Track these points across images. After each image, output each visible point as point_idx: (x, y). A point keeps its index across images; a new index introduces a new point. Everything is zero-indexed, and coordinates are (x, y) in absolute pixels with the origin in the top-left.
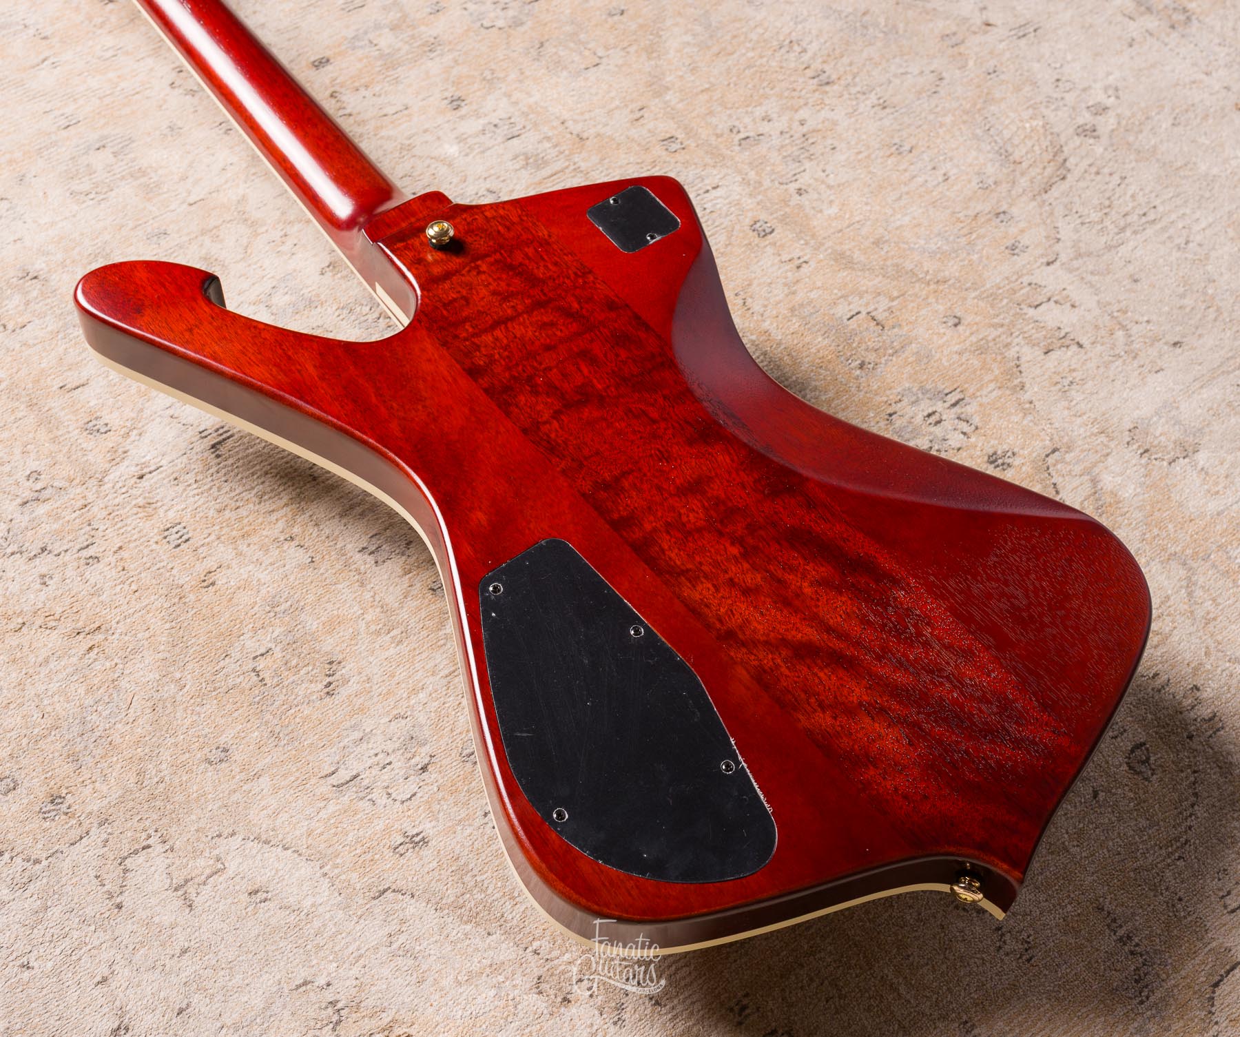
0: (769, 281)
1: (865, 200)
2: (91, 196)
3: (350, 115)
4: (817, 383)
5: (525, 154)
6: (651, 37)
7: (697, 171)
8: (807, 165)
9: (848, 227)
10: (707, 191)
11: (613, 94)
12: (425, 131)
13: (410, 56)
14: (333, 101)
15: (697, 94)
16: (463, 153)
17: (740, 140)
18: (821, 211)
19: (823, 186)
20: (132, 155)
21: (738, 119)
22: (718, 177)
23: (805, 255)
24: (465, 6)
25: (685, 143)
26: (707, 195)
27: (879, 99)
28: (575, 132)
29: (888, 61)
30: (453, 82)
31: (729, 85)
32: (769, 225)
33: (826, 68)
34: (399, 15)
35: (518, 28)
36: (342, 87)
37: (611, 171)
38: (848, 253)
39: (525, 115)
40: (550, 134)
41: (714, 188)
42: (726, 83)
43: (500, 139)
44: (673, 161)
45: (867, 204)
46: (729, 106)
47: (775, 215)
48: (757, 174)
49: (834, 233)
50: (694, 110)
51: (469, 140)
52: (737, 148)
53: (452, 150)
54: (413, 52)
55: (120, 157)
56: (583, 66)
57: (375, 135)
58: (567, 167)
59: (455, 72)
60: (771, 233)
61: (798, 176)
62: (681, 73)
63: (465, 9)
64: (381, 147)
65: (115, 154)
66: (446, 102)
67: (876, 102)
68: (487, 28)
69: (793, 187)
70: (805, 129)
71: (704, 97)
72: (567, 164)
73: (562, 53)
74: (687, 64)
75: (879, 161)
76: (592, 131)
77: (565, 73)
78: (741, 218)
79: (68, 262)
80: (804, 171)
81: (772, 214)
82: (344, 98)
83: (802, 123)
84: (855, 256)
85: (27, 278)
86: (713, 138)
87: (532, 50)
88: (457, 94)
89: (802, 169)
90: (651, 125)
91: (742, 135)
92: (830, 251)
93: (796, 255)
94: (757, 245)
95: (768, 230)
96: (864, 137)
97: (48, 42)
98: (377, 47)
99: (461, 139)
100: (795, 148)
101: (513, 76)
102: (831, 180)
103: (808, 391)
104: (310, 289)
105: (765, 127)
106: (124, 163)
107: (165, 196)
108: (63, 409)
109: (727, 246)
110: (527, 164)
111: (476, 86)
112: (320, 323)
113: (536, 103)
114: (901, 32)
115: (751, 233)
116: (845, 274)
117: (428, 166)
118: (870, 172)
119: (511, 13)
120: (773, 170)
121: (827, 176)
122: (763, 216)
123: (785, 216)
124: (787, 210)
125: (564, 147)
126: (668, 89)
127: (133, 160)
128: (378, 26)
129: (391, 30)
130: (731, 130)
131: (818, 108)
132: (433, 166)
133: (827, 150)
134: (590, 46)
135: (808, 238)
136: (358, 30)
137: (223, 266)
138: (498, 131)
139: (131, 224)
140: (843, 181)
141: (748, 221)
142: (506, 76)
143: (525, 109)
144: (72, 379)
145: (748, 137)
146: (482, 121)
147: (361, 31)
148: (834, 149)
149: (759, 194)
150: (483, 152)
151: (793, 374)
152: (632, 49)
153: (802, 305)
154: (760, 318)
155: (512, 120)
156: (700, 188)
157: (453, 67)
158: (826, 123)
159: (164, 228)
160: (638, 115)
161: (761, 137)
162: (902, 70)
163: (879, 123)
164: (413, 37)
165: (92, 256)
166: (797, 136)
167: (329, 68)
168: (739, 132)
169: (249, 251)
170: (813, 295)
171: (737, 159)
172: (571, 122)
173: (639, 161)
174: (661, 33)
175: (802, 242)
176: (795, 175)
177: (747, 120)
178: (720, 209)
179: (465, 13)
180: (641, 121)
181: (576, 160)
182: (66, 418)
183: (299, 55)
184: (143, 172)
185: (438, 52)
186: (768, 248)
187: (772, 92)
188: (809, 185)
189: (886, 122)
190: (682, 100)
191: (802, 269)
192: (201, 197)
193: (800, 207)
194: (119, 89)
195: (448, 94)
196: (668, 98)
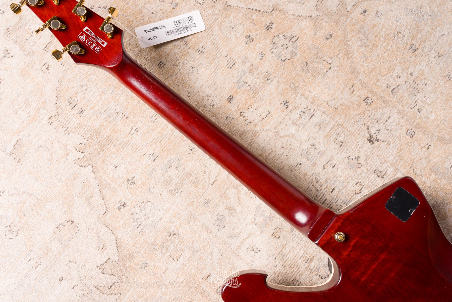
0: (420, 158)
1: (443, 107)
2: (177, 191)
3: (251, 122)
4: (448, 201)
5: (318, 123)
6: (345, 46)
7: (381, 112)
8: (418, 95)
9: (441, 123)
10: (387, 121)
11: (340, 82)
12: (280, 123)
13: (261, 85)
14: (242, 117)
15: (370, 72)
16: (297, 130)
17: (392, 91)
18: (428, 118)
19: (427, 105)
20: (182, 167)
21: (388, 80)
22: (389, 112)
23: (429, 142)
24: (272, 51)
25: (373, 99)
26: (387, 122)
27: (436, 52)
28: (333, 107)
29: (435, 30)
30: (281, 93)
31: (381, 63)
32: (412, 131)
33: (414, 42)
34: (249, 64)
35: (295, 57)
36: (242, 109)
37: (350, 121)
38: (443, 137)
39: (313, 103)
40: (324, 110)
41: (389, 118)
42: (379, 63)
43: (308, 119)
44: (370, 109)
45: (444, 109)
46: (384, 74)
47: (413, 126)
48: (402, 106)
49: (436, 128)
50: (371, 80)
51: (297, 123)
52: (391, 95)
53: (293, 130)
54: (261, 83)
55: (179, 169)
56: (325, 71)
57: (263, 130)
58: (334, 125)
59: (280, 87)
60: (414, 134)
61: (416, 102)
62: (361, 64)
63: (273, 53)
64: (267, 136)
65: (177, 169)
66: (282, 105)
67: (435, 55)
68: (284, 61)
69: (417, 108)
70: (413, 78)
71: (373, 73)
72: (334, 123)
73: (316, 66)
74: (363, 57)
75: (443, 85)
76: (339, 104)
77: (320, 77)
78: (402, 130)
79: (182, 224)
80: (418, 99)
81: (412, 125)
82: (245, 114)
83: (412, 75)
84: (446, 137)
85: (171, 235)
86: (382, 93)
87: (304, 68)
88: (285, 99)
89: (417, 99)
90: (358, 94)
91: (392, 88)
92: (437, 137)
93: (425, 143)
94: (411, 142)
95: (413, 133)
96: (435, 75)
97: (129, 119)
98: (248, 84)
99: (294, 123)
100: (412, 89)
101: (301, 84)
102: (429, 101)
103: (445, 206)
104: (268, 212)
105: (399, 81)
106: (181, 172)
107: (202, 183)
108: (207, 287)
109: (400, 145)
110: (321, 128)
111: (290, 93)
112: (276, 227)
113: (314, 95)
114: (436, 13)
115: (407, 137)
116: (444, 147)
117: (287, 141)
118: (442, 93)
119: (290, 49)
120: (407, 102)
121: (427, 99)
122: (410, 127)
123: (417, 124)
124: (417, 121)
125: (331, 115)
126: (359, 73)
127: (184, 169)
128: (244, 73)
129: (250, 73)
130: (387, 87)
131: (415, 64)
132: (289, 140)
133: (424, 85)
134: (324, 59)
135: (428, 133)
136: (237, 77)
137: (234, 210)
138: (306, 115)
139: (196, 201)
140: (433, 100)
141: (405, 131)
142: (299, 85)
143: (311, 100)
144: (205, 274)
145: (394, 89)
146: (299, 111)
147: (239, 77)
148: (426, 84)
149: (405, 116)
150: (303, 127)
151: (438, 200)
152: (340, 56)
153: (433, 166)
154: (421, 177)
155: (309, 108)
156: (384, 120)
157: (279, 86)
158: (420, 72)
159: (207, 198)
160: (353, 90)
161: (399, 87)
162: (441, 34)
163: (439, 66)
164: (258, 74)
165: (189, 219)
166: (411, 82)
167: (234, 100)
168: (390, 87)
169: (240, 200)
170: (436, 160)
171: (393, 101)
172: (330, 102)
173: (359, 113)
174: (349, 43)
175: (426, 136)
176: (415, 102)
177: (391, 80)
178: (394, 128)
179: (273, 54)
180: (355, 92)
181: (337, 119)
182: (209, 290)
183: (221, 97)
184: (189, 174)
185: (271, 80)
186: (415, 143)
187: (397, 62)
188: (422, 106)
189: (441, 65)
190: (366, 77)
191: (429, 149)
192: (214, 180)
193: (421, 118)
194: (164, 136)
195: (282, 101)
196: (360, 77)
